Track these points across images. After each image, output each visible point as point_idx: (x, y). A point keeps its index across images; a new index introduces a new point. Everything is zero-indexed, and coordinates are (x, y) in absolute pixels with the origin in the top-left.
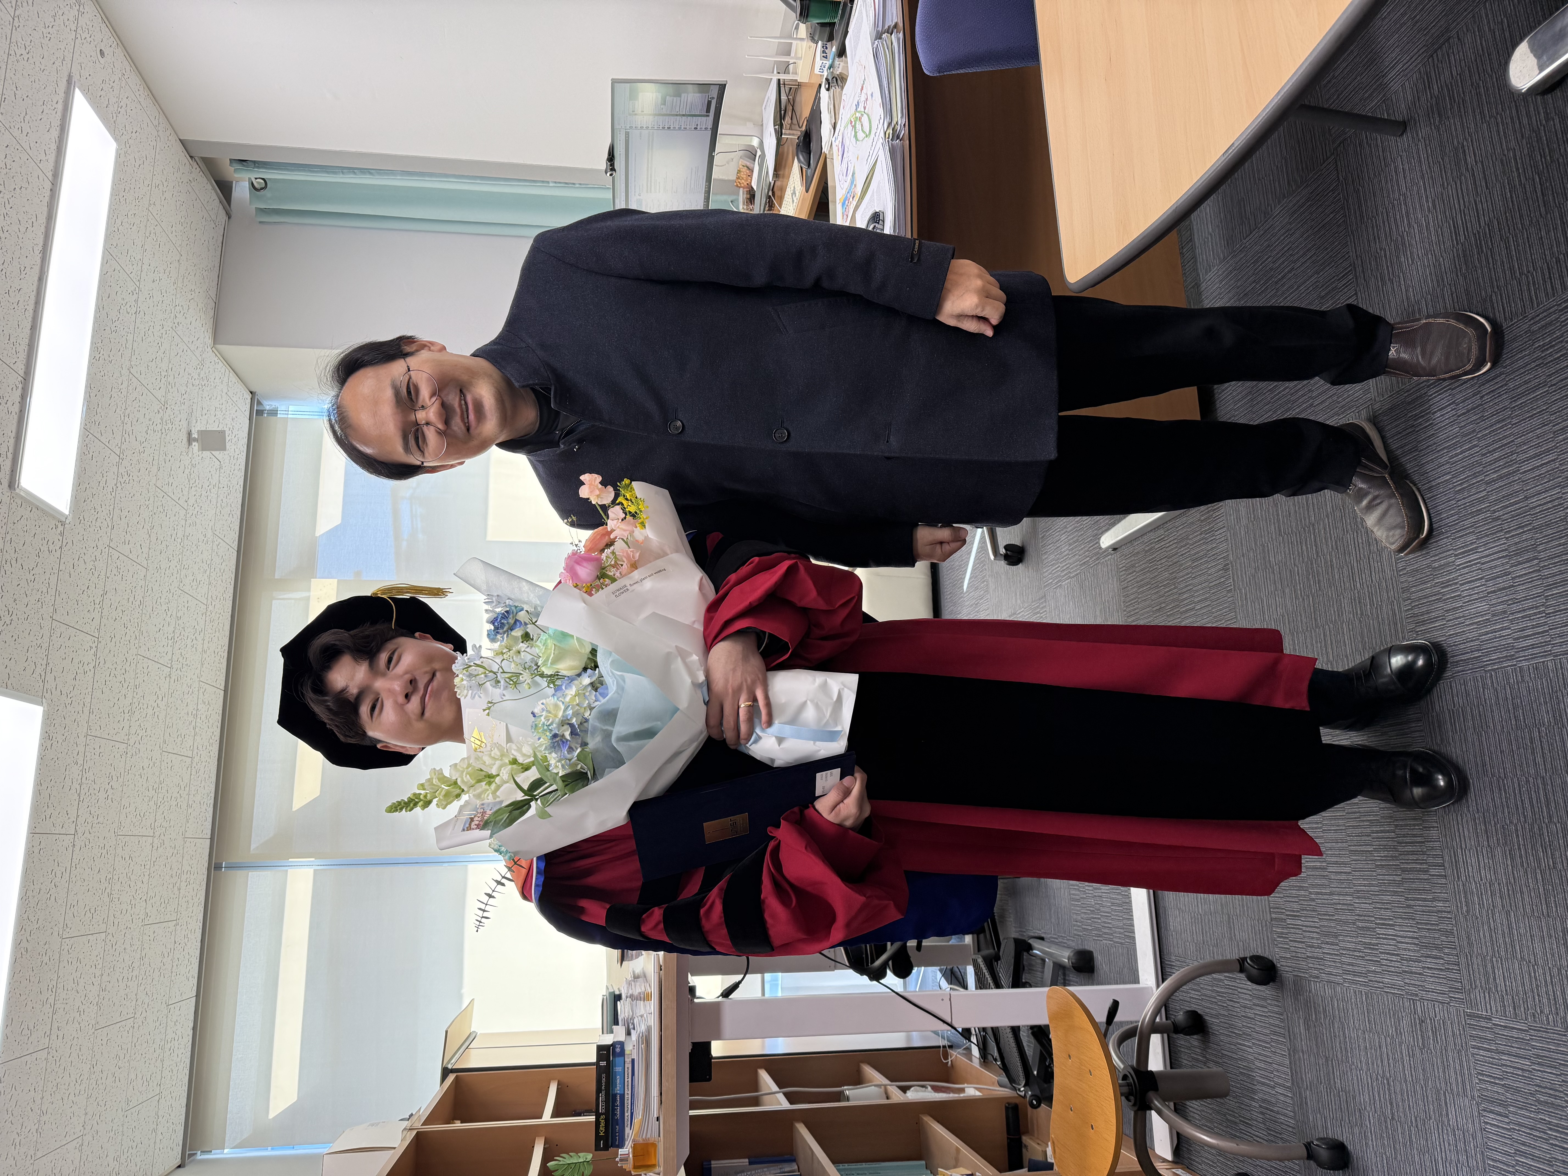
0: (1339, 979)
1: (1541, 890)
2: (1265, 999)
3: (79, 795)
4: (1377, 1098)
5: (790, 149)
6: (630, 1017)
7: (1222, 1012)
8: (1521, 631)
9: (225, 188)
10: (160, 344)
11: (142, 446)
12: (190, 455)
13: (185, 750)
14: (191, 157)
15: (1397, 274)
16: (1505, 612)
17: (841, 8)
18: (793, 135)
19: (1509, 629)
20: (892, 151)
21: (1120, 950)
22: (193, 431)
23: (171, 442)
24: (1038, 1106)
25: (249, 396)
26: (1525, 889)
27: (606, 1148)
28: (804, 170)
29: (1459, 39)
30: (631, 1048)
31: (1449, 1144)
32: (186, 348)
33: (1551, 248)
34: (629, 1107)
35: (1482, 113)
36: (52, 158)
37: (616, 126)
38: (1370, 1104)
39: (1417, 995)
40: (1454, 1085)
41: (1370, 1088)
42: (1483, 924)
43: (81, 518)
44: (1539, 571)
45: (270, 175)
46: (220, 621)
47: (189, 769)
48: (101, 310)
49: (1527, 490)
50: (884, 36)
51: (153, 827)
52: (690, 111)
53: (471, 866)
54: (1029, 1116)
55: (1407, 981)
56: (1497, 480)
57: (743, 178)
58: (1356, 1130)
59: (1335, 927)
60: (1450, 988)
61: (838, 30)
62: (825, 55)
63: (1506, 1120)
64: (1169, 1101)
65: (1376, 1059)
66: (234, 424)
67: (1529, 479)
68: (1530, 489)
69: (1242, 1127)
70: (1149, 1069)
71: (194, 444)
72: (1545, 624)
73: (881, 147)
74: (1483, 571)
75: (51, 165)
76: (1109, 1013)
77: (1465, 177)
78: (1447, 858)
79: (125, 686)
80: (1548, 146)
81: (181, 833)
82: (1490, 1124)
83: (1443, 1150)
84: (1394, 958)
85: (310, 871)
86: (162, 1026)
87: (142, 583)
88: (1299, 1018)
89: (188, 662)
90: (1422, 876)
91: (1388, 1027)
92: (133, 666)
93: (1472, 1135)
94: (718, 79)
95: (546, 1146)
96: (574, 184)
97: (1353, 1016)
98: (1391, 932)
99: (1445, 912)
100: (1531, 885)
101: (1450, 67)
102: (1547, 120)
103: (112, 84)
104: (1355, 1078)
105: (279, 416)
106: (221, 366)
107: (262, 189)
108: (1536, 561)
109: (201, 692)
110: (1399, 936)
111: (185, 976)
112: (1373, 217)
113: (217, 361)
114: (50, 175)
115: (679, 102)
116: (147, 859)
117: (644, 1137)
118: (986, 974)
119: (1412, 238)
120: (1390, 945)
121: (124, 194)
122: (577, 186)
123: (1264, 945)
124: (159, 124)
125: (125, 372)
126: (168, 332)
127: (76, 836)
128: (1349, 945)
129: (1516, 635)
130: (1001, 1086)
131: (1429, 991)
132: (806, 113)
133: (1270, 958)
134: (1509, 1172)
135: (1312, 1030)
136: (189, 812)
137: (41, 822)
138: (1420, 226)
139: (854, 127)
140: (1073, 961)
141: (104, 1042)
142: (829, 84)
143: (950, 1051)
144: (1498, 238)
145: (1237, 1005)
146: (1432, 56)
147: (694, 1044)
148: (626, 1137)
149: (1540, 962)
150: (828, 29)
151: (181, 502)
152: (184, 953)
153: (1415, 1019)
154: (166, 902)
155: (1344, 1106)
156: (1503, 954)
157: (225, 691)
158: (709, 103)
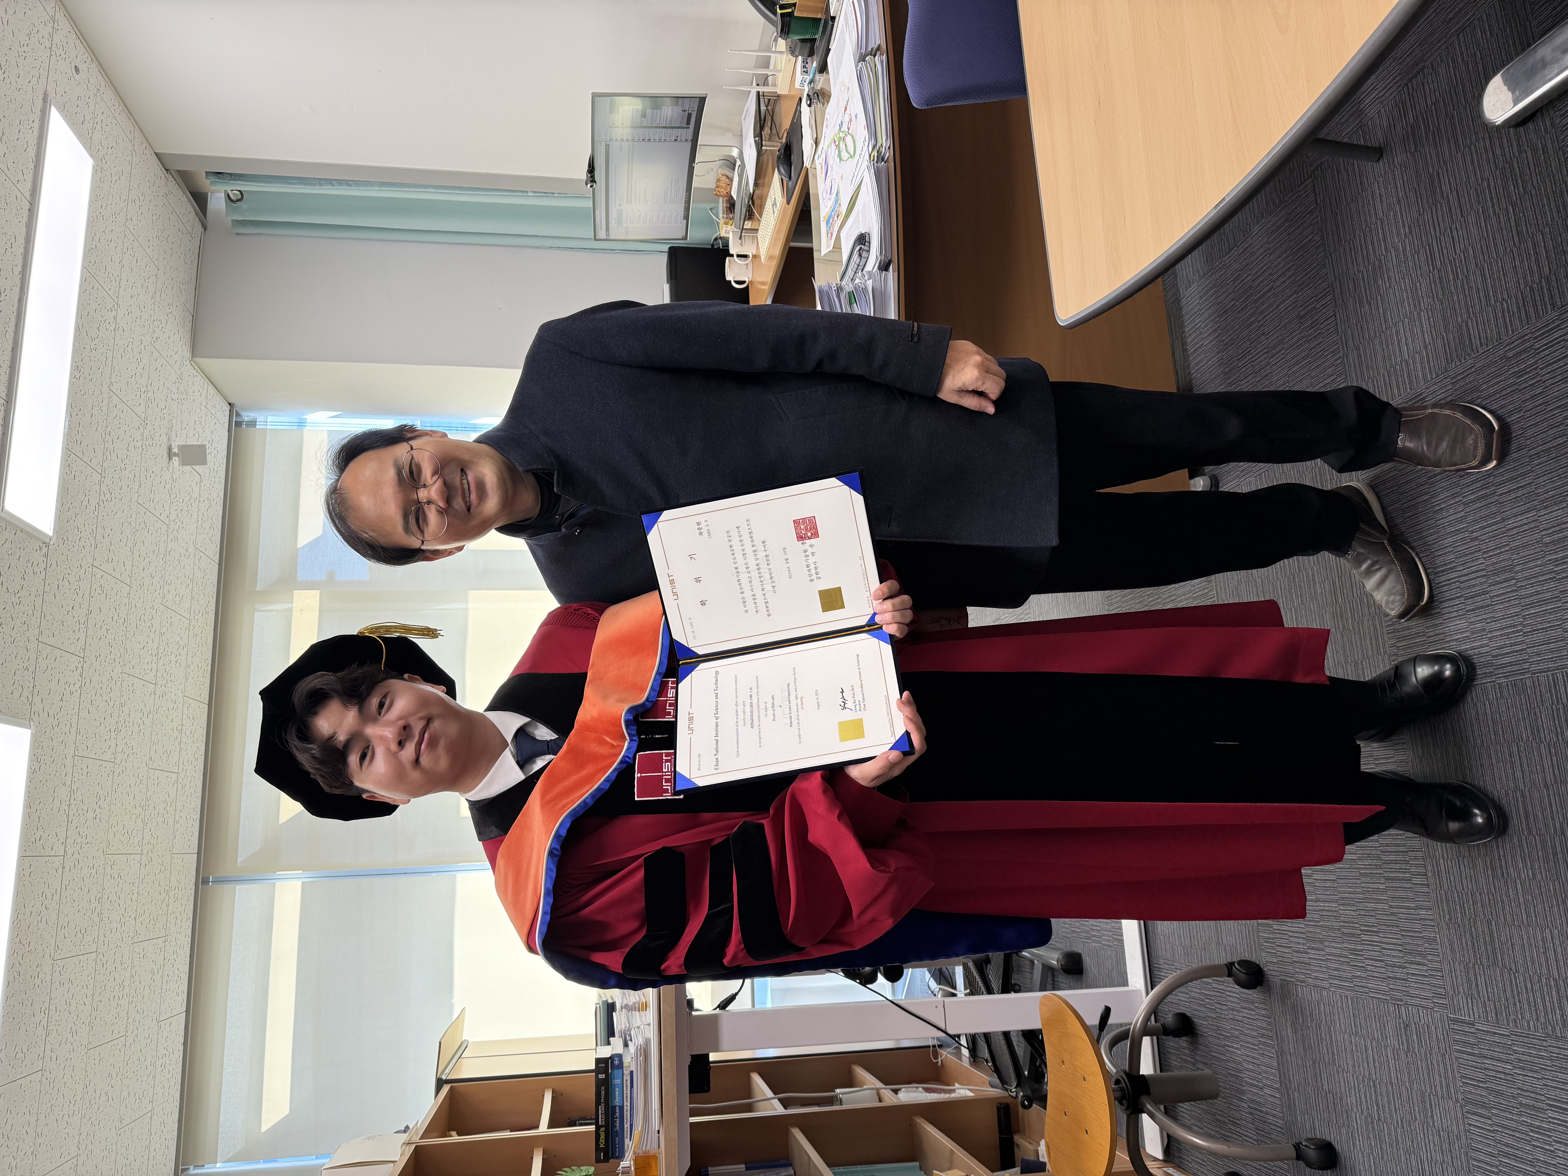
0: (1325, 984)
1: (1521, 899)
2: (1252, 1002)
3: (68, 816)
4: (1364, 1100)
5: (771, 161)
6: (627, 1028)
7: (1210, 1014)
8: (1499, 649)
9: (200, 200)
10: (139, 360)
11: (124, 463)
12: (171, 470)
13: (171, 765)
14: (167, 170)
15: (1375, 296)
16: (1484, 630)
17: (822, 25)
18: (773, 146)
19: (1487, 646)
20: (878, 173)
21: (1109, 953)
22: (173, 446)
23: (152, 457)
24: (1030, 1106)
25: (227, 408)
26: (1505, 898)
27: (606, 1159)
28: (785, 182)
29: (1433, 69)
30: (629, 1061)
31: (1434, 1145)
32: (165, 362)
33: (1525, 278)
34: (629, 1118)
35: (1456, 142)
36: (29, 178)
37: (596, 139)
38: (1357, 1106)
39: (1401, 1000)
40: (1438, 1088)
41: (1357, 1090)
42: (1465, 932)
43: (65, 538)
44: (1516, 591)
45: (246, 187)
46: (203, 635)
47: (175, 785)
48: (81, 328)
49: (1504, 512)
50: (867, 58)
51: (140, 845)
52: (670, 123)
53: (459, 875)
54: (1020, 1114)
55: (1391, 986)
56: (1474, 501)
57: (722, 187)
58: (1343, 1131)
59: (1320, 933)
60: (1434, 993)
61: (819, 46)
62: (805, 70)
63: (1490, 1122)
64: (1161, 1103)
65: (1363, 1062)
66: (213, 437)
67: (1506, 501)
68: (1506, 511)
69: (1230, 1126)
70: (1141, 1073)
71: (174, 458)
72: (1523, 642)
73: (867, 169)
74: (1463, 589)
75: (29, 185)
76: (1101, 1018)
77: (1441, 204)
78: (1429, 867)
79: (111, 705)
80: (1521, 177)
81: (168, 849)
82: (1474, 1125)
83: (1429, 1150)
84: (1379, 964)
85: (298, 884)
86: (153, 1043)
87: (126, 601)
88: (1286, 1021)
89: (172, 678)
90: (1405, 885)
91: (1373, 1031)
92: (118, 684)
93: (1457, 1136)
94: (698, 92)
95: (545, 1157)
96: (553, 193)
97: (1339, 1019)
98: (1376, 939)
99: (1427, 920)
100: (1511, 894)
101: (1425, 97)
102: (1520, 152)
103: (87, 100)
104: (1342, 1080)
105: (257, 427)
106: (200, 380)
107: (238, 200)
108: (1514, 582)
109: (186, 706)
110: (1384, 943)
111: (175, 991)
112: (1350, 240)
113: (195, 374)
114: (28, 195)
115: (659, 114)
116: (135, 877)
117: (644, 1149)
118: (977, 977)
119: (1388, 261)
120: (1375, 951)
121: (101, 210)
122: (556, 195)
123: (1251, 948)
124: (134, 138)
125: (105, 389)
126: (147, 347)
127: (66, 858)
128: (1334, 951)
129: (1495, 653)
130: (992, 1087)
131: (1413, 997)
132: (786, 124)
133: (1257, 962)
134: (1493, 1172)
135: (1300, 1033)
136: (176, 828)
137: (31, 845)
138: (1397, 250)
139: (838, 146)
140: (1063, 963)
141: (97, 1062)
142: (810, 100)
143: (939, 1050)
144: (1473, 265)
145: (1224, 1008)
146: (1407, 85)
147: (693, 1056)
148: (626, 1148)
149: (1521, 970)
150: (809, 45)
151: (162, 518)
152: (174, 969)
153: (1400, 1023)
154: (155, 919)
155: (1331, 1106)
156: (1485, 961)
157: (210, 704)
158: (690, 115)
